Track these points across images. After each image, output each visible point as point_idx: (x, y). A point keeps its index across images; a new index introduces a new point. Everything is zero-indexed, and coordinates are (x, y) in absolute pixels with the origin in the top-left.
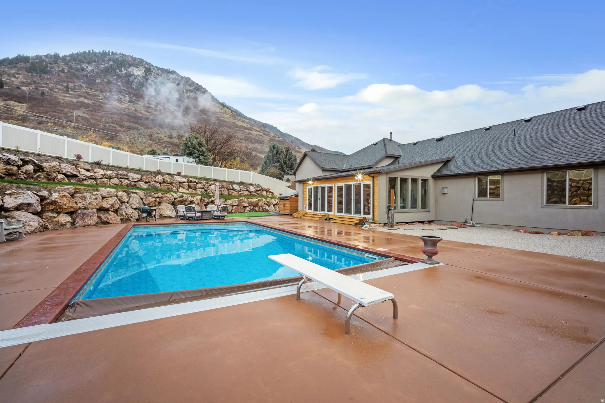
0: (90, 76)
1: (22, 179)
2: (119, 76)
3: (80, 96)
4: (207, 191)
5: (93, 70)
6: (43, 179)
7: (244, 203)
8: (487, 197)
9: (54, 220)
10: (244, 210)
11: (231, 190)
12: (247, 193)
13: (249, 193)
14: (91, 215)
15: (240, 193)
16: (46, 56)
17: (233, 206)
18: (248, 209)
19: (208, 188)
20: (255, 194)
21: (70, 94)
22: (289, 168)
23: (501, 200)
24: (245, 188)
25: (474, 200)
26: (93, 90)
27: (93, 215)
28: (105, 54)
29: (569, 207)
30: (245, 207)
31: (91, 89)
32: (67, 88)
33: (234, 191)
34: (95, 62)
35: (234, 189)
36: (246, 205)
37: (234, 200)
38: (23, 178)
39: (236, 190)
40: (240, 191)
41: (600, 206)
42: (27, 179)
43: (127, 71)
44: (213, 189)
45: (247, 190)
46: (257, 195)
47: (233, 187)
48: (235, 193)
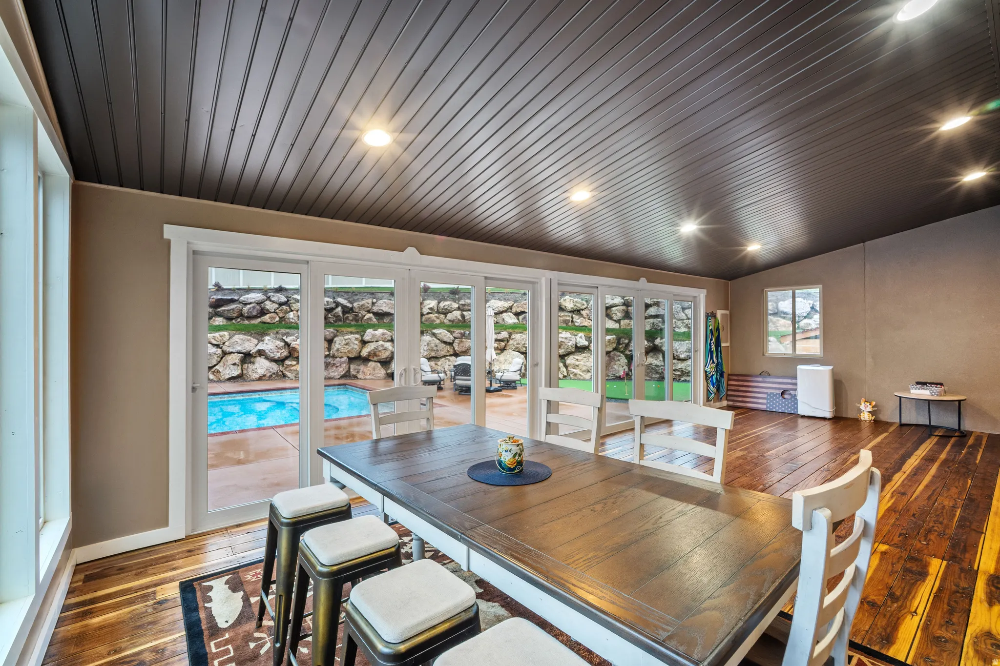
1: (331, 323)
6: (352, 320)
9: (292, 368)
14: (338, 365)
27: (340, 365)
38: (332, 321)
42: (336, 322)
47: (777, 308)
48: (778, 325)
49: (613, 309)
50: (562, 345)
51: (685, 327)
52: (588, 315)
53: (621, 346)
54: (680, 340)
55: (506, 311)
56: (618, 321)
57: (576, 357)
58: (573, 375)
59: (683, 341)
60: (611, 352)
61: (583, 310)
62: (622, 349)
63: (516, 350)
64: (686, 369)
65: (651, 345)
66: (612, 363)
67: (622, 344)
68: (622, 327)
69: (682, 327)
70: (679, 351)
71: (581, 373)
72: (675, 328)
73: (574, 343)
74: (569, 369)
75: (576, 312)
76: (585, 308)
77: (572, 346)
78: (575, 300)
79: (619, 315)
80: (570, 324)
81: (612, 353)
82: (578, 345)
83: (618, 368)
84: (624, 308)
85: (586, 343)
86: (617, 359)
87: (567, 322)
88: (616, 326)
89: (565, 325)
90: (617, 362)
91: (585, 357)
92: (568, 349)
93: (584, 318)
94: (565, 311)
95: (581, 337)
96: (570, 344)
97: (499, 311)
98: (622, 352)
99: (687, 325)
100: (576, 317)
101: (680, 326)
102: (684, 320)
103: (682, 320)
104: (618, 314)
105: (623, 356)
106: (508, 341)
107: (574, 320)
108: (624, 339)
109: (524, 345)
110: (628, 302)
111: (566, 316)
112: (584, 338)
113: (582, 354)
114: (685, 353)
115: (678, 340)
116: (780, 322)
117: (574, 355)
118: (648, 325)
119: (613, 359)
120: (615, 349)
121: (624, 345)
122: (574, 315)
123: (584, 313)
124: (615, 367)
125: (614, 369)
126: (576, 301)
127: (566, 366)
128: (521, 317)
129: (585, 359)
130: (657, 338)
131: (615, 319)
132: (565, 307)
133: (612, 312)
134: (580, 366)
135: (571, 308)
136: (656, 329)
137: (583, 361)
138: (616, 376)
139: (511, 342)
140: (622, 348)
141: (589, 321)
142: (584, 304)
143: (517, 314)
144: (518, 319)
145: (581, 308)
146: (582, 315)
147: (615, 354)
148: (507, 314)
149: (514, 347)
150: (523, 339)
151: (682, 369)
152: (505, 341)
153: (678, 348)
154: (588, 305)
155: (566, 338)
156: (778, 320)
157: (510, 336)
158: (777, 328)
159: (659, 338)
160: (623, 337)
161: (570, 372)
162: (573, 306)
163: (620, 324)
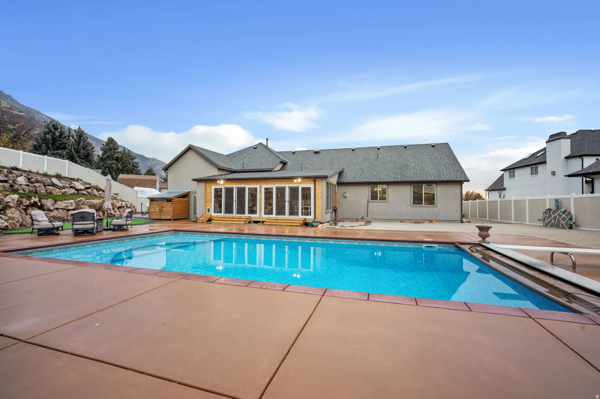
4: (13, 186)
8: (377, 200)
11: (49, 185)
12: (73, 191)
13: (76, 192)
15: (63, 190)
19: (14, 181)
20: (85, 192)
22: (84, 159)
23: (387, 202)
24: (69, 183)
25: (369, 202)
29: (424, 206)
33: (55, 188)
35: (53, 185)
37: (69, 201)
39: (57, 186)
40: (63, 188)
41: (439, 206)
44: (23, 184)
45: (71, 187)
46: (87, 194)
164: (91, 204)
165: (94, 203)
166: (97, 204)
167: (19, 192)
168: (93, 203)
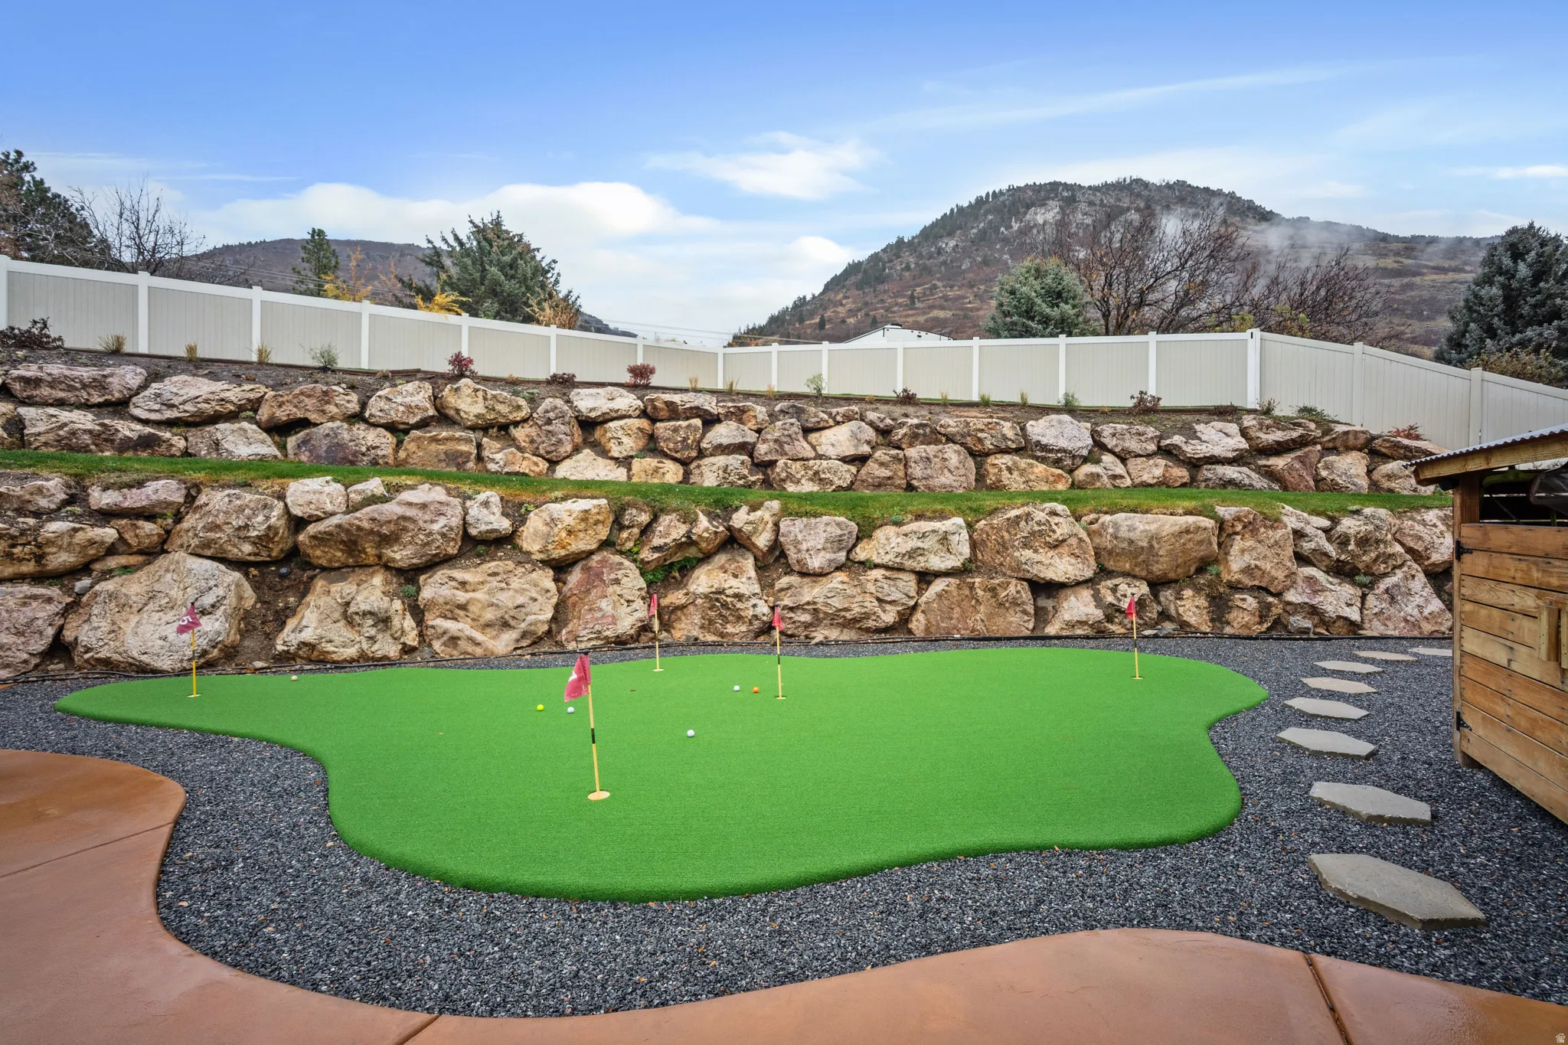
0: (952, 261)
2: (1006, 241)
3: (932, 307)
5: (957, 245)
7: (1044, 555)
10: (1041, 616)
11: (1006, 451)
12: (1155, 470)
13: (1181, 473)
16: (884, 250)
17: (925, 577)
18: (1079, 607)
20: (1234, 471)
21: (916, 309)
26: (956, 288)
28: (980, 201)
30: (1045, 589)
31: (952, 287)
32: (912, 298)
33: (1023, 463)
34: (960, 228)
35: (1026, 448)
36: (1060, 567)
40: (1088, 461)
43: (1021, 222)
45: (1164, 453)
46: (1249, 484)
47: (1025, 435)
48: (1033, 477)
49: (611, 424)
50: (405, 529)
51: (811, 480)
52: (532, 441)
53: (625, 535)
54: (807, 514)
55: (232, 417)
56: (626, 462)
57: (459, 575)
58: (444, 644)
59: (815, 517)
60: (591, 553)
61: (516, 424)
62: (630, 545)
63: (209, 553)
64: (827, 604)
65: (721, 529)
66: (594, 592)
67: (629, 527)
68: (635, 480)
69: (803, 481)
70: (804, 547)
71: (478, 636)
72: (784, 480)
73: (456, 521)
74: (434, 621)
75: (493, 431)
76: (525, 420)
77: (443, 535)
78: (490, 392)
79: (630, 444)
80: (471, 465)
81: (596, 558)
82: (473, 532)
83: (614, 608)
84: (644, 423)
85: (505, 525)
86: (613, 576)
87: (460, 460)
88: (620, 474)
89: (455, 469)
90: (610, 589)
91: (495, 574)
92: (427, 544)
93: (520, 449)
94: (459, 424)
95: (486, 504)
96: (436, 527)
97: (201, 412)
98: (628, 554)
99: (816, 473)
100: (491, 447)
101: (799, 476)
102: (808, 460)
103: (803, 459)
104: (625, 439)
105: (632, 566)
106: (178, 518)
107: (486, 453)
108: (634, 511)
109: (242, 534)
110: (655, 408)
111: (459, 440)
112: (497, 509)
113: (483, 562)
114: (823, 553)
115: (799, 515)
116: (1036, 470)
117: (453, 567)
118: (710, 474)
119: (599, 575)
120: (606, 544)
121: (636, 531)
122: (485, 440)
123: (520, 433)
124: (604, 604)
125: (598, 615)
126: (494, 397)
127: (417, 612)
128: (292, 441)
129: (494, 582)
130: (737, 509)
131: (616, 455)
132: (457, 411)
133: (609, 435)
134: (471, 608)
135: (477, 416)
136: (732, 483)
137: (487, 587)
138: (606, 637)
139: (190, 521)
140: (627, 539)
141: (535, 459)
142: (519, 408)
143: (279, 430)
144: (282, 447)
145: (511, 417)
146: (514, 439)
147: (604, 561)
148: (237, 425)
149: (194, 542)
150: (241, 509)
151: (815, 603)
152: (163, 516)
153: (800, 538)
154: (534, 410)
155: (424, 506)
156: (1031, 466)
157: (190, 499)
158: (1030, 484)
159: (745, 509)
160: (634, 505)
161: (430, 632)
162: (484, 411)
163: (629, 470)
164: (1116, 538)
165: (1132, 535)
166: (1154, 538)
167: (791, 488)
168: (1123, 533)
